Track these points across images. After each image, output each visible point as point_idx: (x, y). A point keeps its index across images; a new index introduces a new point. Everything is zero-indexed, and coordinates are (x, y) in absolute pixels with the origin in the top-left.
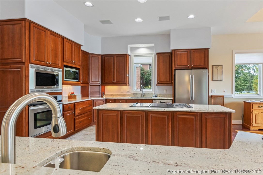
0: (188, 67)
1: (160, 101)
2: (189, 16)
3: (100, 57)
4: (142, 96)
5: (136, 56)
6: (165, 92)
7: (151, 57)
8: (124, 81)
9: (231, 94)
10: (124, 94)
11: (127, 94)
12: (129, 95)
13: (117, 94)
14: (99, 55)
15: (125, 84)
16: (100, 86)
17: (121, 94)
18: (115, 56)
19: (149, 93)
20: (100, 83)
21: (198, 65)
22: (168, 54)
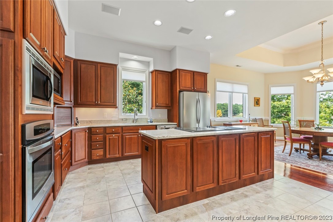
0: (191, 90)
1: (165, 127)
2: (206, 37)
3: (72, 61)
4: (135, 122)
5: (125, 69)
6: (160, 116)
7: (145, 74)
8: (113, 102)
9: (214, 118)
10: (109, 120)
11: (113, 119)
12: (115, 121)
13: (98, 121)
14: (71, 58)
15: (115, 106)
16: (71, 108)
17: (104, 120)
18: (98, 64)
19: (142, 119)
20: (72, 103)
21: (200, 88)
22: (168, 73)
